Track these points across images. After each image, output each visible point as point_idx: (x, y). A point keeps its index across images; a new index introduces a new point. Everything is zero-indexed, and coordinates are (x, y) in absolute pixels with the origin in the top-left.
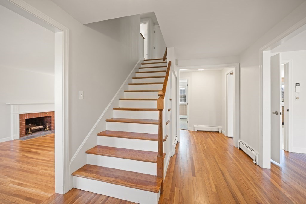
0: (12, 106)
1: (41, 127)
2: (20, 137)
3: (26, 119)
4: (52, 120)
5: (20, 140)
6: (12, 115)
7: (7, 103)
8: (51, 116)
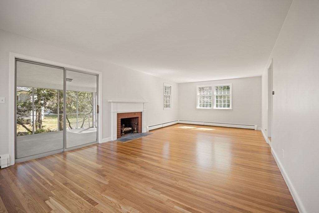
0: (112, 104)
1: (130, 128)
2: (118, 138)
3: (121, 119)
4: (139, 122)
5: (117, 141)
6: (112, 114)
7: (109, 101)
8: (138, 117)
